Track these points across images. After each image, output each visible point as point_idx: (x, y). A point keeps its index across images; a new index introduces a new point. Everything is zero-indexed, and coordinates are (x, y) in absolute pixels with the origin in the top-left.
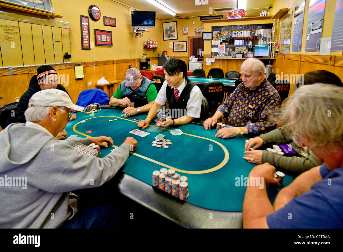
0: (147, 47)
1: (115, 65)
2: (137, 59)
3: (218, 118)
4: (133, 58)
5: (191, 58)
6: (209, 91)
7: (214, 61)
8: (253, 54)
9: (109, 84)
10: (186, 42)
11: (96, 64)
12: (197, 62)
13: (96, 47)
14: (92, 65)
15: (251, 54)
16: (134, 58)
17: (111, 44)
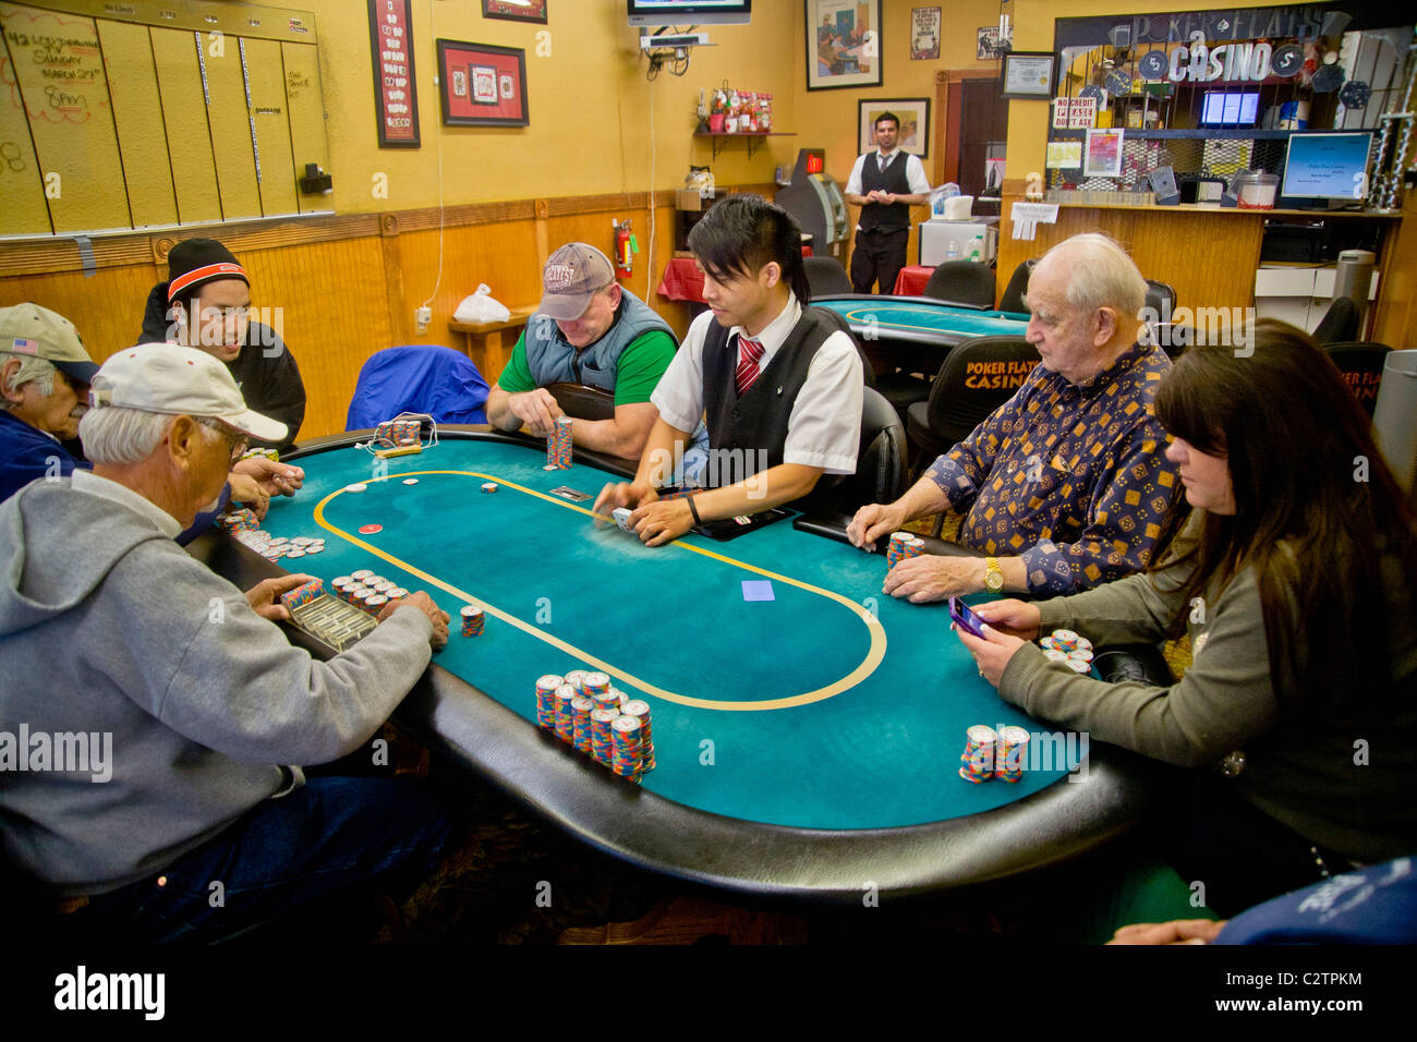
0: (712, 128)
1: (541, 226)
2: (658, 195)
3: (911, 512)
4: (635, 186)
5: (940, 196)
6: (968, 383)
7: (1052, 218)
8: (1272, 183)
9: (510, 321)
10: (928, 101)
11: (448, 220)
12: (965, 221)
13: (446, 133)
14: (431, 223)
15: (1265, 182)
16: (643, 188)
17: (520, 117)
